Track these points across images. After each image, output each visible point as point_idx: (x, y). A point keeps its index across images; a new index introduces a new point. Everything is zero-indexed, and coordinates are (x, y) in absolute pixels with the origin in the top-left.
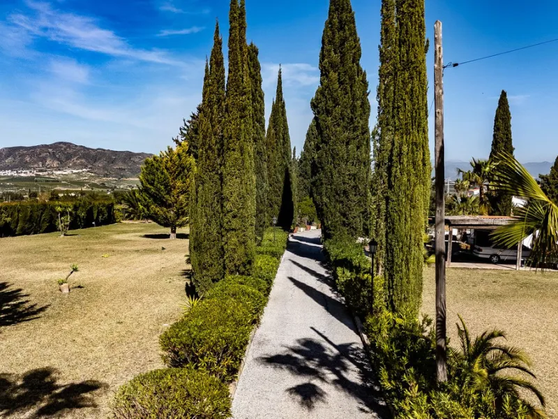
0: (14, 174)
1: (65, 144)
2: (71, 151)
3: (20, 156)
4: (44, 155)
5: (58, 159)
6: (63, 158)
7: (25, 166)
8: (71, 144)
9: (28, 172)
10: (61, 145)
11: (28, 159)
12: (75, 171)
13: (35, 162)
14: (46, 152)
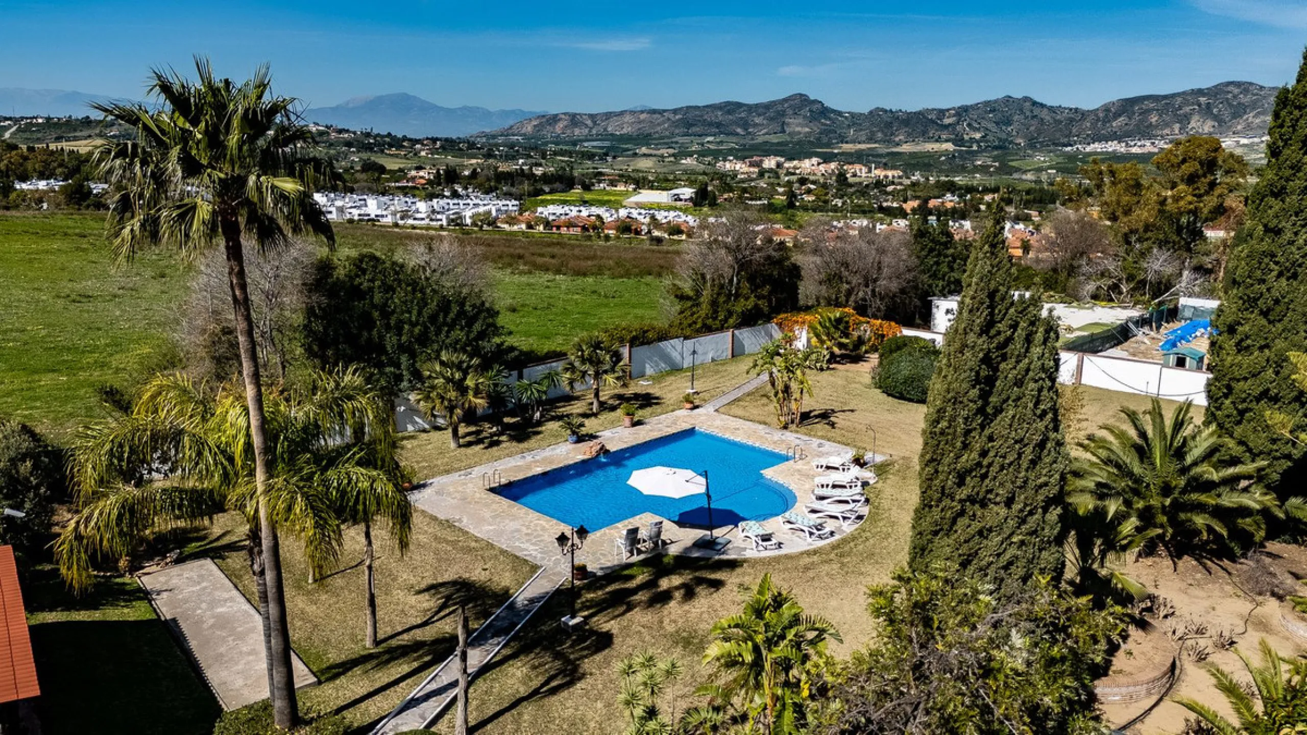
0: (1120, 148)
1: (1238, 84)
2: (1245, 99)
3: (1140, 114)
4: (1187, 109)
5: (1216, 118)
6: (1226, 115)
7: (1146, 132)
8: (1251, 84)
9: (1148, 143)
10: (1230, 88)
11: (1154, 119)
12: (1244, 141)
13: (1167, 125)
14: (1193, 104)
